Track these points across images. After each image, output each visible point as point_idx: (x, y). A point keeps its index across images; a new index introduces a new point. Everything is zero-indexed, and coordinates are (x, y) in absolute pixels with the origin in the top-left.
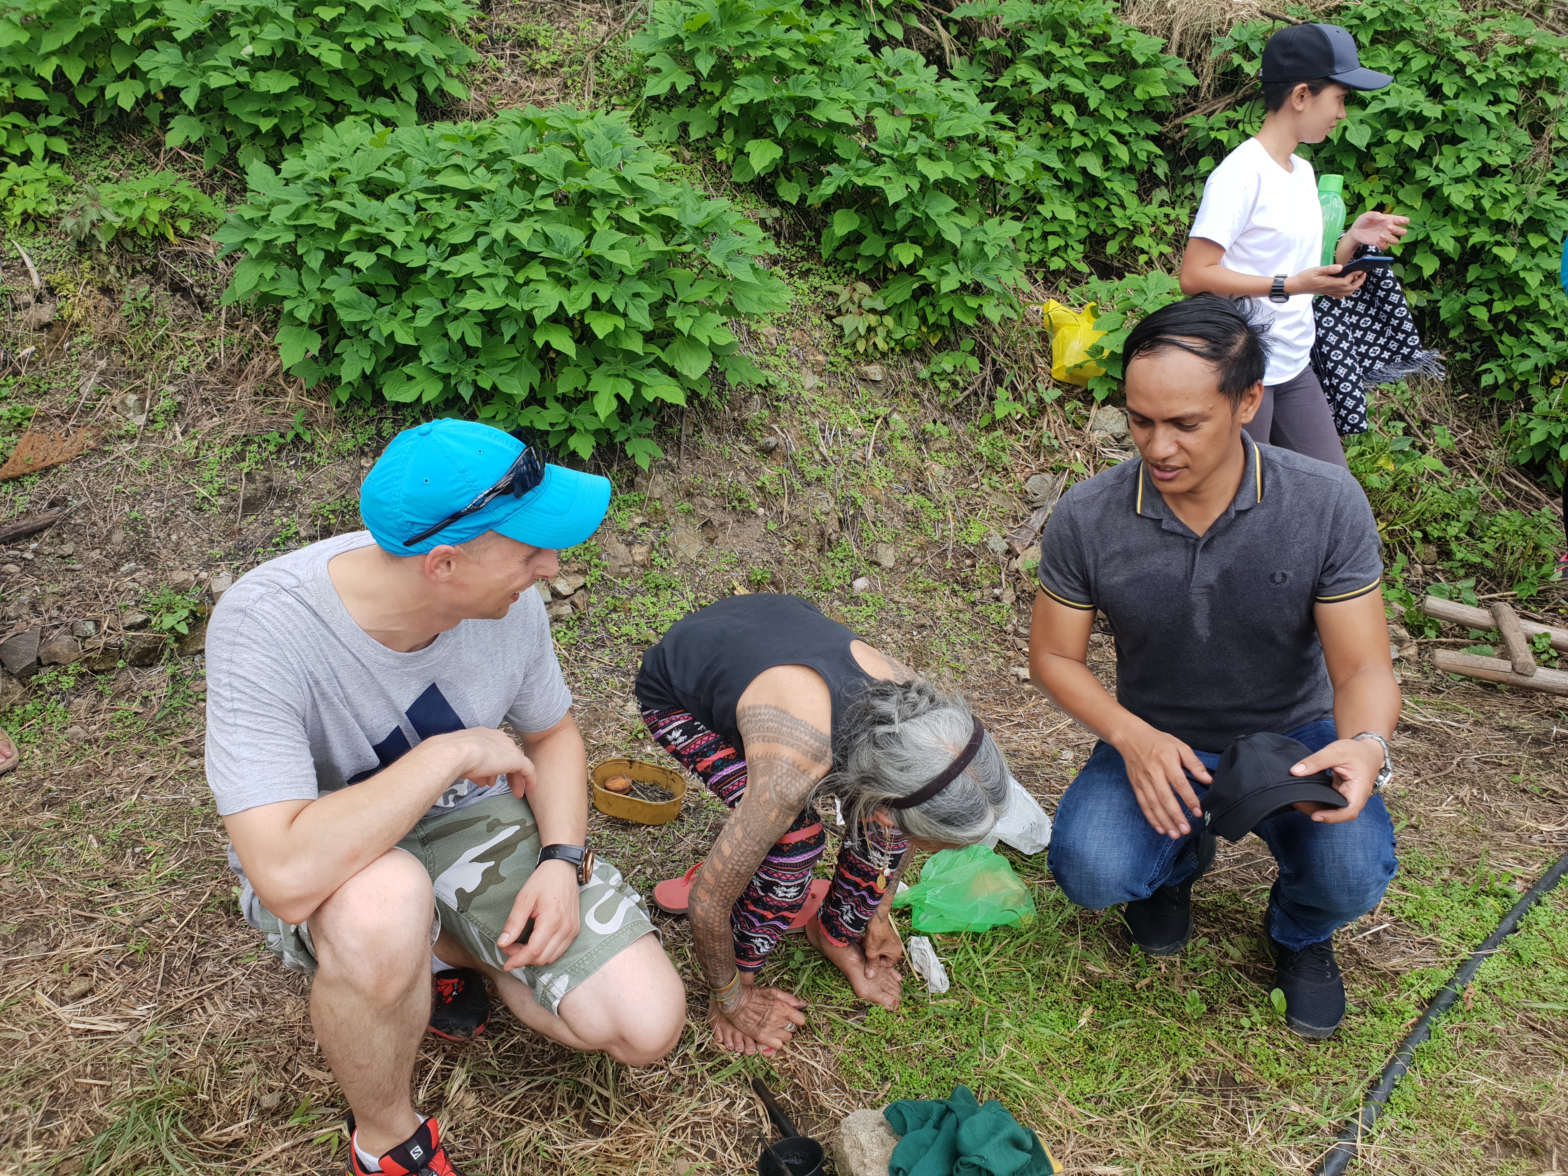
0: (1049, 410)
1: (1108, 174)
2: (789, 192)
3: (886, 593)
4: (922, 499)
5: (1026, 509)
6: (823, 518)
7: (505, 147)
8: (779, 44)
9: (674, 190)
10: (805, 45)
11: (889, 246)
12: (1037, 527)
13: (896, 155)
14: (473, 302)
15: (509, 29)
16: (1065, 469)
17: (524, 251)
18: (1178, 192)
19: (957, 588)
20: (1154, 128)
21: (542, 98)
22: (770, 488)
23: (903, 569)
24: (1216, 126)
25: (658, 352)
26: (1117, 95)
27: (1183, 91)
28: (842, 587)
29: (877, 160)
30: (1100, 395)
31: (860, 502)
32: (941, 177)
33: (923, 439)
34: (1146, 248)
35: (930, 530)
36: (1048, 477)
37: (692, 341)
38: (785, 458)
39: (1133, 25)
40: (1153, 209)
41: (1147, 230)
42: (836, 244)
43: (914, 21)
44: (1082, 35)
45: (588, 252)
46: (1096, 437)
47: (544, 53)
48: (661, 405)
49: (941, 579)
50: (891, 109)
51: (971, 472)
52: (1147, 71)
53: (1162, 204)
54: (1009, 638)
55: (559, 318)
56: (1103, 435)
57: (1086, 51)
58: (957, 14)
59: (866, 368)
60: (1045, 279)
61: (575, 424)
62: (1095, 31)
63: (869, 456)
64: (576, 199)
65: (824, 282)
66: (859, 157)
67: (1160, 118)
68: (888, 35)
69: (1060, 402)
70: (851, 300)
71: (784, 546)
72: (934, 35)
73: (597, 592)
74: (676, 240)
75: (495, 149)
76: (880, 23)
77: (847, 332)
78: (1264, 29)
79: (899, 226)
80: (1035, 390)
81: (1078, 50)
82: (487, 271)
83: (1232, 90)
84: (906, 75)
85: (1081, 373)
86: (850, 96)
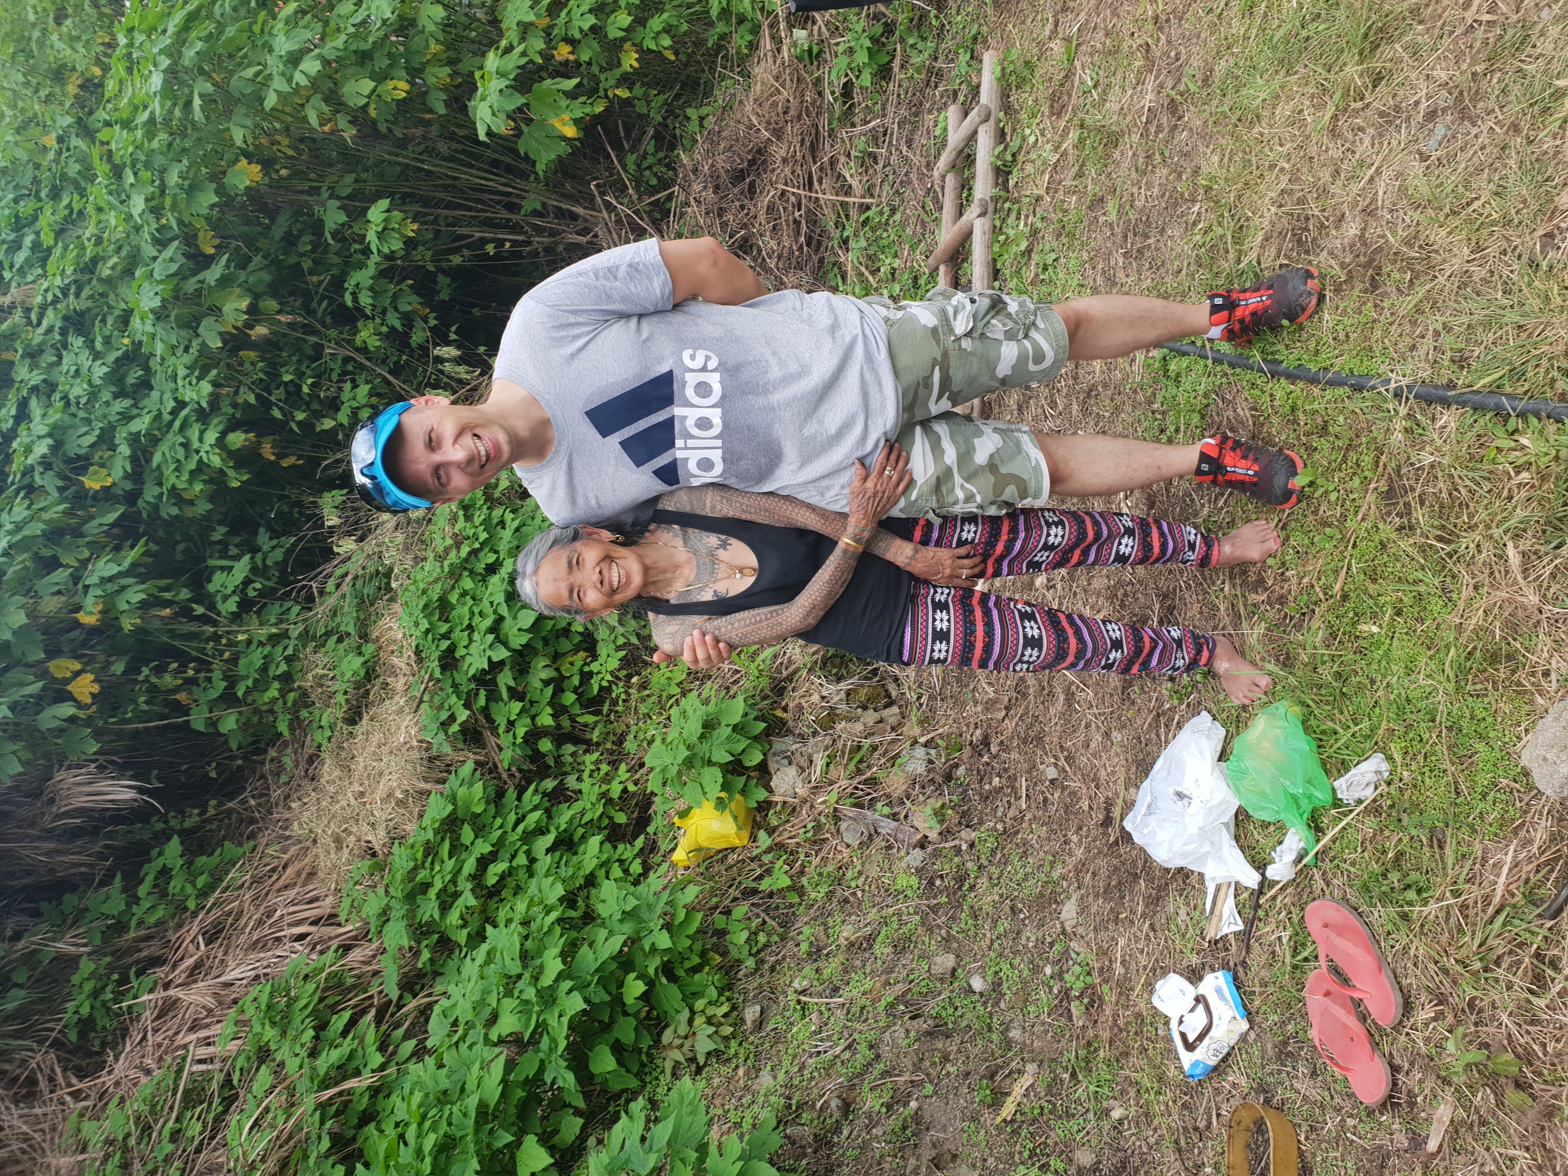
0: (778, 839)
3: (983, 955)
4: (879, 939)
5: (877, 840)
6: (912, 1034)
8: (419, 1150)
10: (422, 1122)
11: (625, 1010)
12: (894, 824)
13: (537, 1009)
16: (835, 809)
19: (966, 886)
20: (511, 795)
22: (886, 1098)
23: (955, 945)
24: (513, 738)
26: (479, 829)
27: (478, 773)
28: (985, 1004)
29: (542, 1029)
30: (761, 795)
31: (890, 999)
32: (559, 960)
33: (816, 953)
34: (622, 786)
35: (911, 926)
36: (843, 825)
38: (852, 1087)
39: (416, 825)
42: (623, 1070)
43: (401, 1031)
44: (423, 867)
46: (802, 790)
49: (960, 906)
50: (494, 1018)
51: (846, 901)
52: (460, 803)
56: (799, 785)
57: (438, 861)
59: (749, 1023)
62: (420, 855)
63: (841, 1000)
65: (662, 1083)
66: (538, 1049)
69: (771, 831)
70: (681, 1046)
71: (948, 1074)
72: (412, 1014)
76: (399, 1064)
77: (712, 1047)
78: (429, 709)
79: (607, 1000)
80: (760, 857)
81: (437, 869)
85: (741, 819)
86: (477, 1065)
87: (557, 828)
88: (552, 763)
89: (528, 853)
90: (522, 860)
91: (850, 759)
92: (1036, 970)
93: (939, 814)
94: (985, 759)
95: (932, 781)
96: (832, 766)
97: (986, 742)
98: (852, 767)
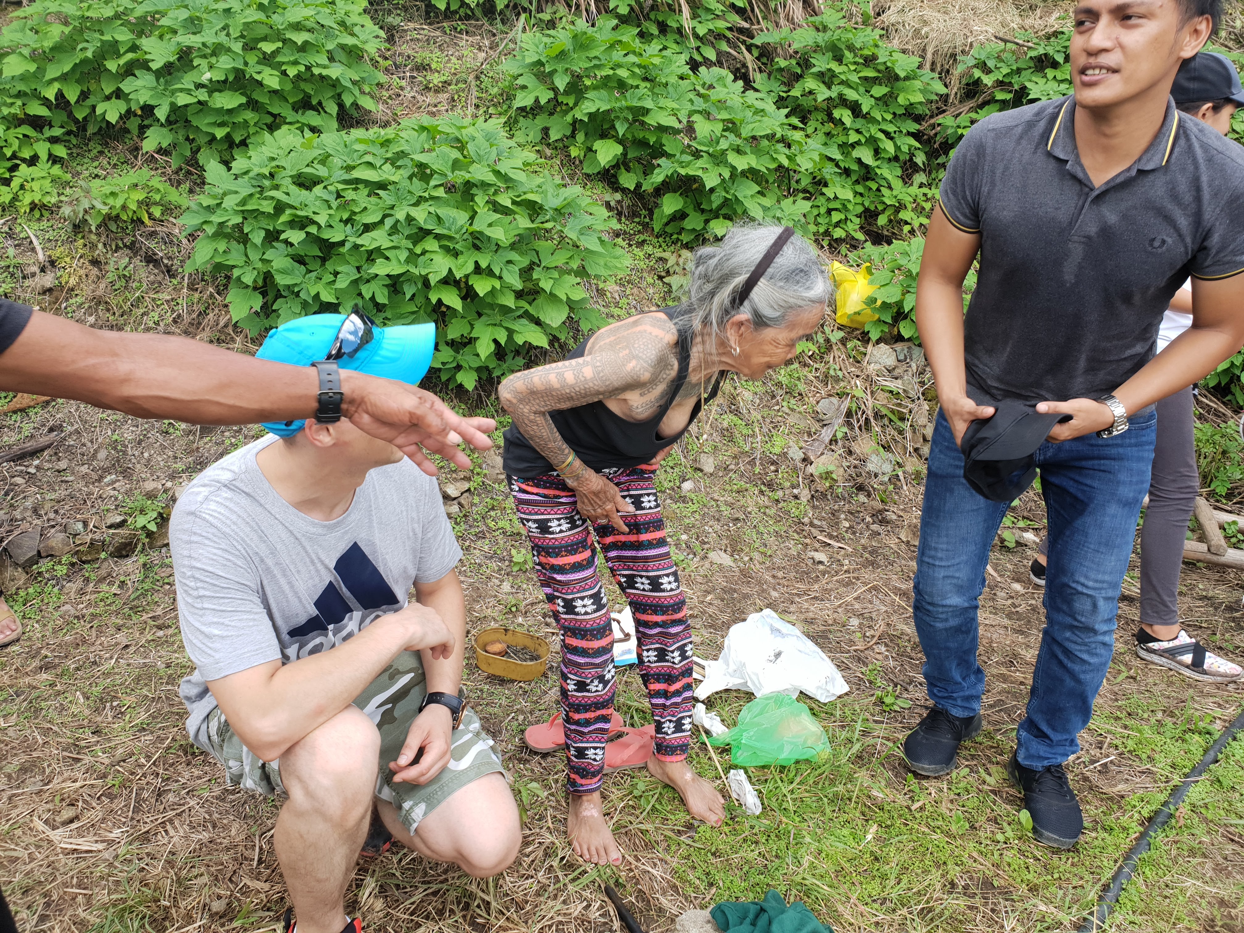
0: (835, 348)
1: (879, 162)
2: (628, 181)
3: (708, 493)
4: (735, 419)
5: (817, 426)
7: (405, 148)
8: (619, 66)
9: (538, 180)
10: (639, 66)
11: (707, 222)
12: (827, 440)
13: (711, 150)
14: (381, 268)
15: (409, 57)
16: (848, 394)
17: (421, 229)
18: (933, 176)
19: (764, 488)
20: (914, 127)
21: (434, 110)
23: (721, 474)
24: (962, 125)
25: (527, 306)
26: (884, 101)
27: (936, 98)
28: (672, 489)
29: (697, 154)
30: (874, 335)
32: (746, 167)
34: (909, 221)
35: (742, 443)
36: (835, 400)
37: (553, 297)
39: (896, 47)
40: (914, 190)
41: (910, 206)
42: (665, 220)
43: (724, 47)
44: (856, 55)
45: (471, 229)
46: (872, 369)
47: (436, 74)
48: (529, 347)
49: (751, 482)
50: (707, 115)
51: (773, 397)
52: (907, 83)
53: (921, 186)
54: (806, 528)
55: (449, 281)
56: (877, 367)
57: (859, 68)
58: (758, 41)
60: (830, 245)
61: (461, 363)
62: (866, 52)
64: (461, 187)
65: (656, 250)
66: (682, 152)
67: (918, 119)
68: (704, 58)
69: (843, 341)
70: (678, 264)
72: (741, 58)
73: (479, 495)
74: (540, 219)
75: (398, 149)
76: (698, 49)
77: (674, 288)
78: (998, 50)
79: (714, 206)
80: (823, 333)
81: (853, 68)
82: (391, 244)
83: (974, 97)
84: (719, 88)
85: (859, 318)
86: (675, 106)
87: (878, 167)
88: (940, 160)
89: (858, 143)
90: (853, 137)
91: (892, 411)
92: (687, 529)
93: (827, 475)
94: (868, 519)
95: (859, 475)
96: (887, 395)
97: (884, 522)
98: (884, 411)
